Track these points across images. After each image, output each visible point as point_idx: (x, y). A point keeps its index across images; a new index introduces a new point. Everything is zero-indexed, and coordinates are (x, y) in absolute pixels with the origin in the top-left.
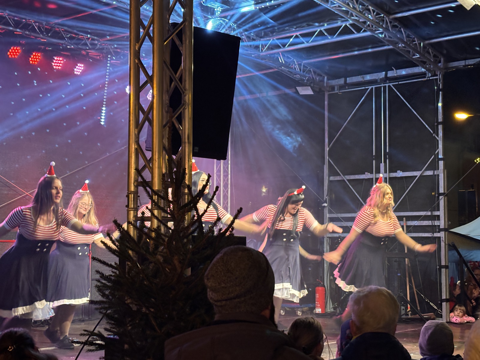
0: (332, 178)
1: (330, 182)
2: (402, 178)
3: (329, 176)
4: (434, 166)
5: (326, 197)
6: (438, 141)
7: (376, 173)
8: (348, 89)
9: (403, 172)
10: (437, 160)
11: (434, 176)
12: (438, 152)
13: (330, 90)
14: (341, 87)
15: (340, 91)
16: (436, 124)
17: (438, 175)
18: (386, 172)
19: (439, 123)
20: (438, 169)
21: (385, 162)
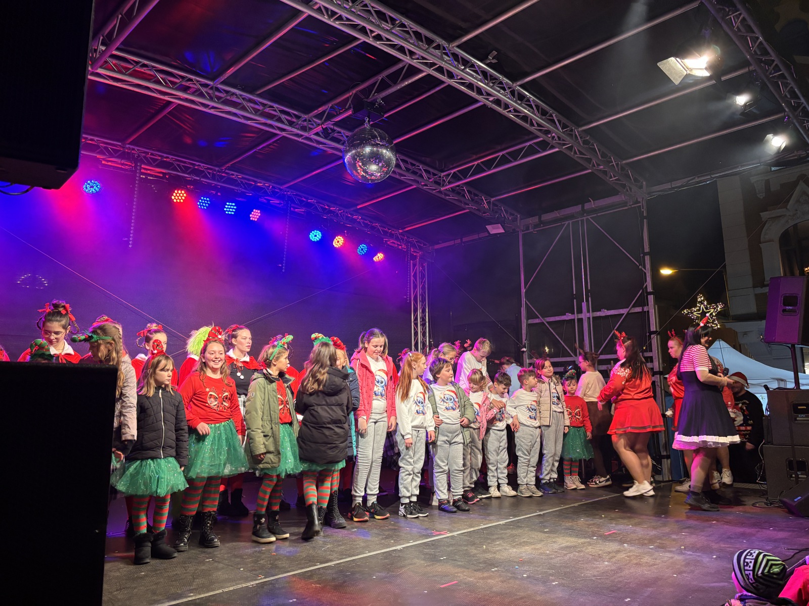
0: (530, 321)
1: (529, 325)
2: (607, 317)
3: (528, 319)
4: (643, 302)
5: (524, 341)
6: (645, 273)
7: (578, 313)
8: (543, 227)
9: (608, 310)
10: (645, 294)
11: (643, 312)
12: (646, 286)
13: (525, 229)
14: (536, 226)
15: (535, 230)
16: (642, 255)
17: (648, 312)
18: (588, 311)
19: (645, 254)
20: (648, 305)
21: (587, 301)
